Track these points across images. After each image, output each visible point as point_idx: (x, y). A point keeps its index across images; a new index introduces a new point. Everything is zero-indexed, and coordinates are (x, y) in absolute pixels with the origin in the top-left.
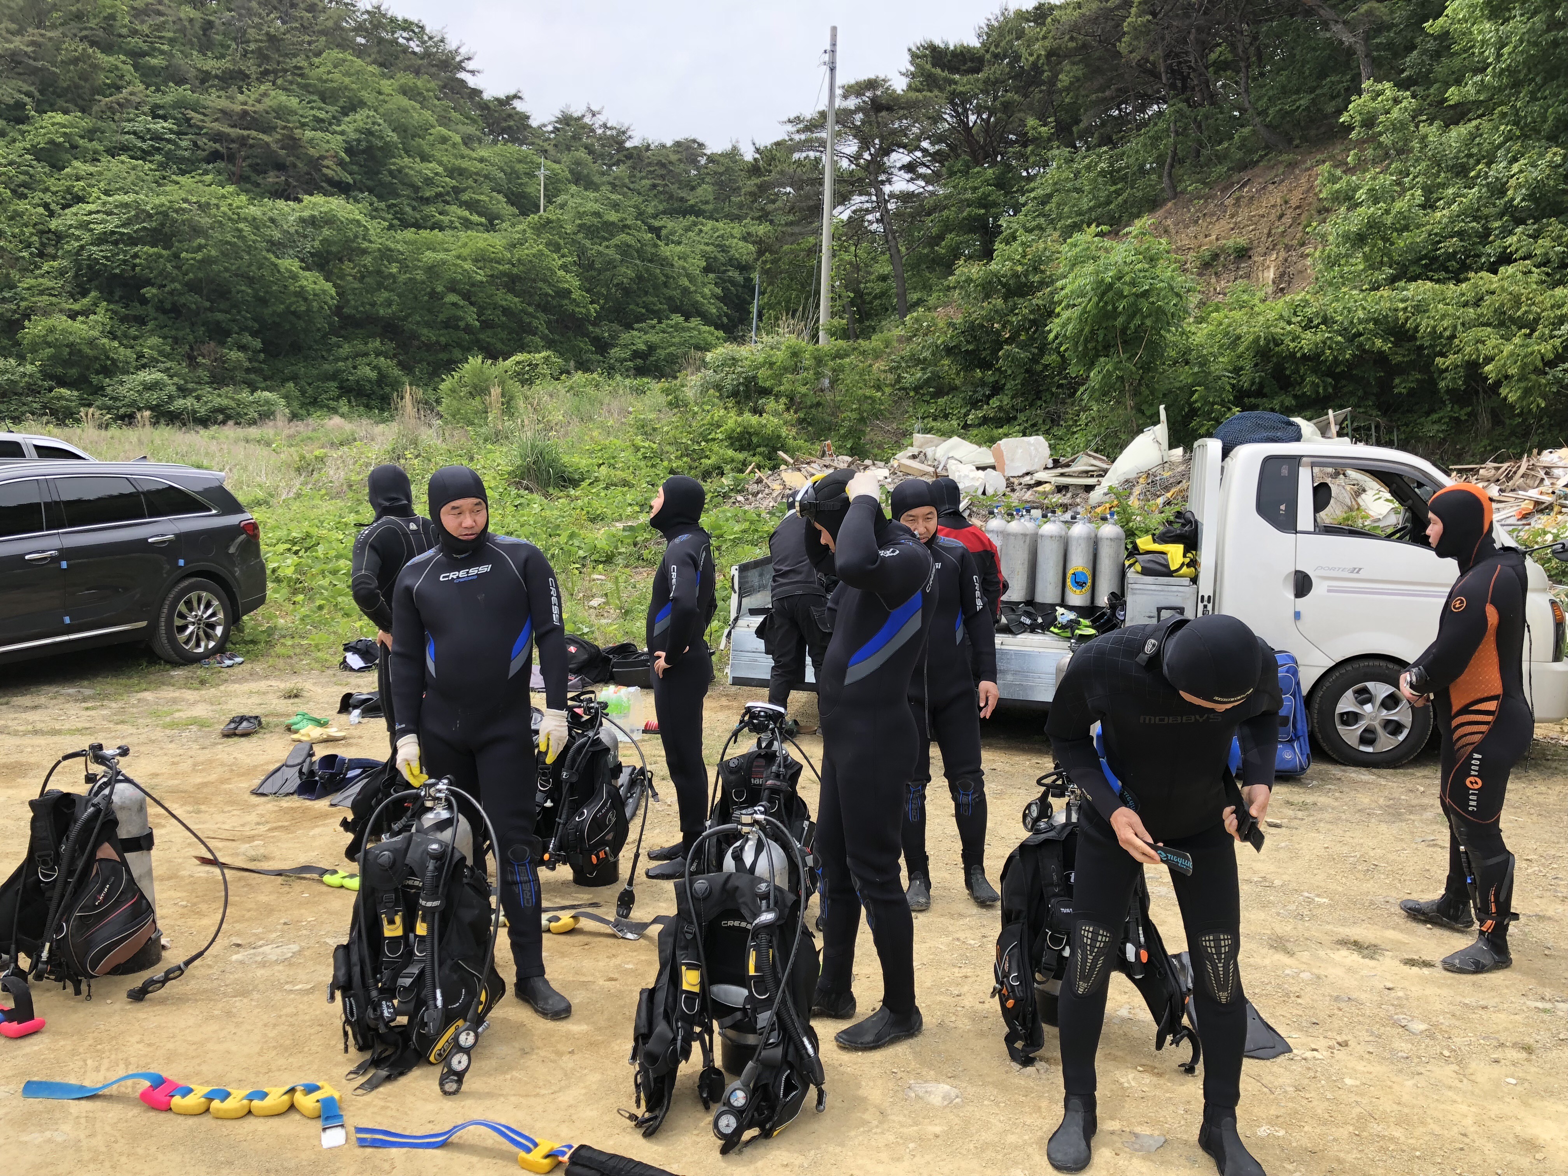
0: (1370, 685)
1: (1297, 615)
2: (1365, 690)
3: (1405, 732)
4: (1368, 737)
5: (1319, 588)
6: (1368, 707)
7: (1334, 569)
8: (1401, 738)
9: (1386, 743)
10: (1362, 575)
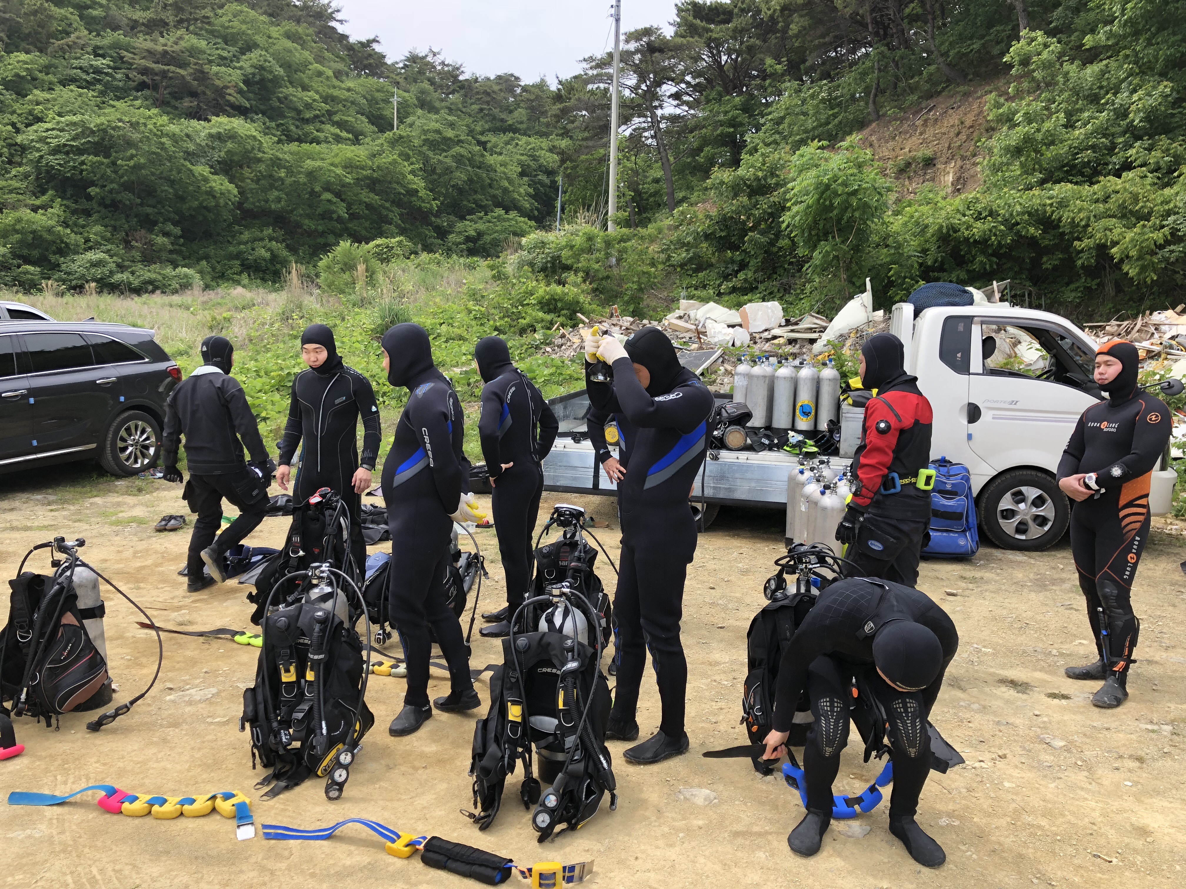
0: (1024, 489)
1: (970, 437)
2: (1020, 493)
3: (1050, 524)
4: (1022, 528)
5: (986, 416)
6: (1022, 506)
7: (997, 402)
8: (1046, 528)
9: (1035, 532)
10: (1018, 406)
